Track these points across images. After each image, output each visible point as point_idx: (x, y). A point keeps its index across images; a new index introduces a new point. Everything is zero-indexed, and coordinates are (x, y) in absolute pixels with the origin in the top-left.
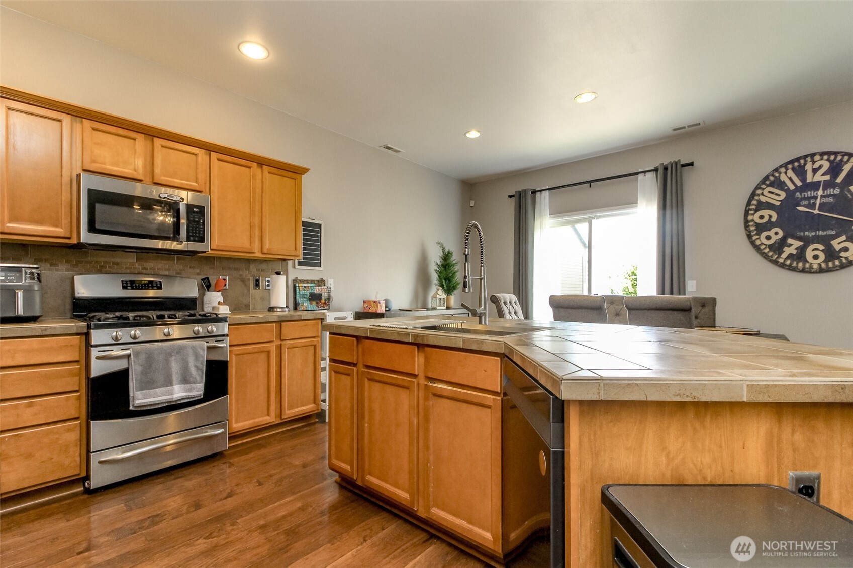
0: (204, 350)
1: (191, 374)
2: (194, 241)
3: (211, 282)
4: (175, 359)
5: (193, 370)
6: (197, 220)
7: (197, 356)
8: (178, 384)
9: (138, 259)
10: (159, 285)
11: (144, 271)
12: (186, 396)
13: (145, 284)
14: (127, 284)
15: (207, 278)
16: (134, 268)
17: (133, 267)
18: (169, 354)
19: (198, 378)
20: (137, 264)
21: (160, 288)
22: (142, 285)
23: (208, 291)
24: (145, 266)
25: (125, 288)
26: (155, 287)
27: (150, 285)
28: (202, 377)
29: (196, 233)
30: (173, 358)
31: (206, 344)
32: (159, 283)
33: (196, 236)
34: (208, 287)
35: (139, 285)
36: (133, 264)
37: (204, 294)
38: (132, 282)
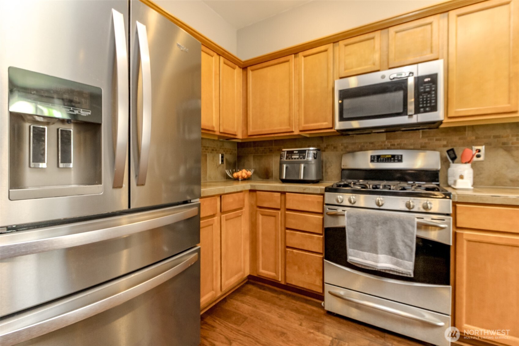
0: (413, 226)
1: (398, 249)
2: (425, 111)
3: (457, 153)
4: (381, 229)
5: (400, 245)
6: (427, 90)
7: (405, 232)
8: (385, 254)
9: (388, 138)
10: (400, 159)
11: (392, 147)
12: (394, 269)
13: (388, 158)
14: (374, 158)
15: (452, 150)
16: (385, 145)
17: (383, 144)
18: (375, 223)
19: (406, 255)
20: (386, 142)
21: (400, 160)
22: (386, 159)
23: (453, 163)
24: (393, 143)
25: (372, 161)
26: (396, 160)
27: (392, 159)
28: (411, 255)
29: (427, 103)
30: (380, 227)
31: (417, 220)
32: (400, 157)
33: (427, 107)
34: (454, 159)
35: (383, 159)
36: (384, 142)
37: (449, 166)
38: (379, 157)
